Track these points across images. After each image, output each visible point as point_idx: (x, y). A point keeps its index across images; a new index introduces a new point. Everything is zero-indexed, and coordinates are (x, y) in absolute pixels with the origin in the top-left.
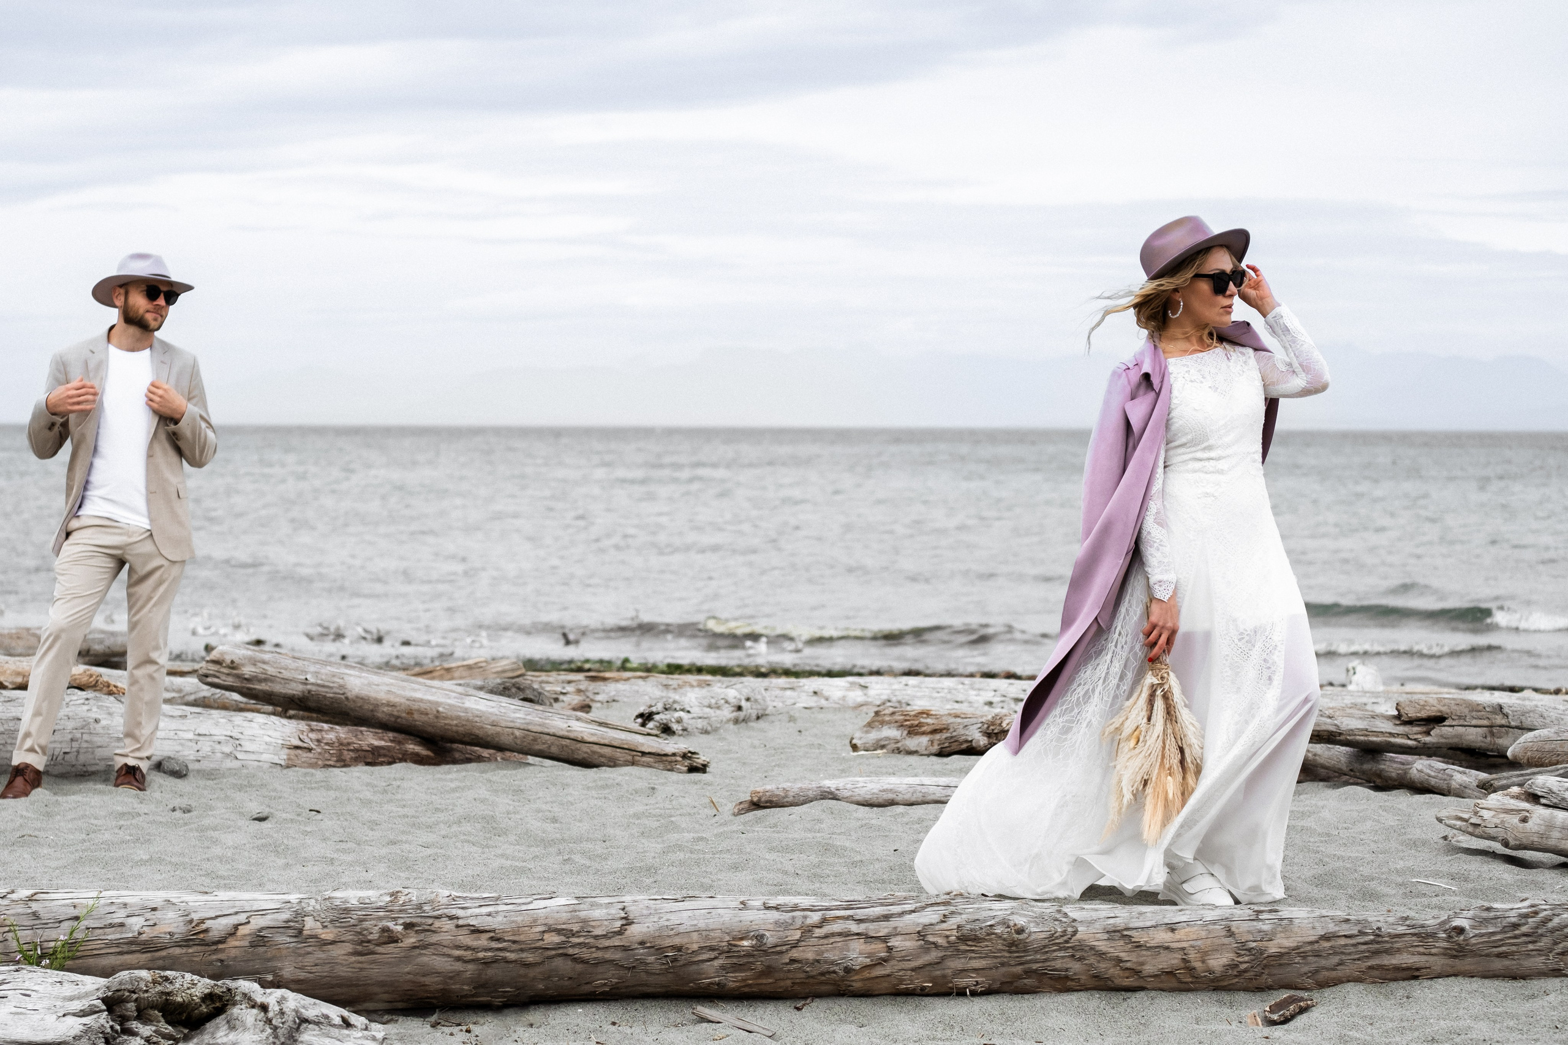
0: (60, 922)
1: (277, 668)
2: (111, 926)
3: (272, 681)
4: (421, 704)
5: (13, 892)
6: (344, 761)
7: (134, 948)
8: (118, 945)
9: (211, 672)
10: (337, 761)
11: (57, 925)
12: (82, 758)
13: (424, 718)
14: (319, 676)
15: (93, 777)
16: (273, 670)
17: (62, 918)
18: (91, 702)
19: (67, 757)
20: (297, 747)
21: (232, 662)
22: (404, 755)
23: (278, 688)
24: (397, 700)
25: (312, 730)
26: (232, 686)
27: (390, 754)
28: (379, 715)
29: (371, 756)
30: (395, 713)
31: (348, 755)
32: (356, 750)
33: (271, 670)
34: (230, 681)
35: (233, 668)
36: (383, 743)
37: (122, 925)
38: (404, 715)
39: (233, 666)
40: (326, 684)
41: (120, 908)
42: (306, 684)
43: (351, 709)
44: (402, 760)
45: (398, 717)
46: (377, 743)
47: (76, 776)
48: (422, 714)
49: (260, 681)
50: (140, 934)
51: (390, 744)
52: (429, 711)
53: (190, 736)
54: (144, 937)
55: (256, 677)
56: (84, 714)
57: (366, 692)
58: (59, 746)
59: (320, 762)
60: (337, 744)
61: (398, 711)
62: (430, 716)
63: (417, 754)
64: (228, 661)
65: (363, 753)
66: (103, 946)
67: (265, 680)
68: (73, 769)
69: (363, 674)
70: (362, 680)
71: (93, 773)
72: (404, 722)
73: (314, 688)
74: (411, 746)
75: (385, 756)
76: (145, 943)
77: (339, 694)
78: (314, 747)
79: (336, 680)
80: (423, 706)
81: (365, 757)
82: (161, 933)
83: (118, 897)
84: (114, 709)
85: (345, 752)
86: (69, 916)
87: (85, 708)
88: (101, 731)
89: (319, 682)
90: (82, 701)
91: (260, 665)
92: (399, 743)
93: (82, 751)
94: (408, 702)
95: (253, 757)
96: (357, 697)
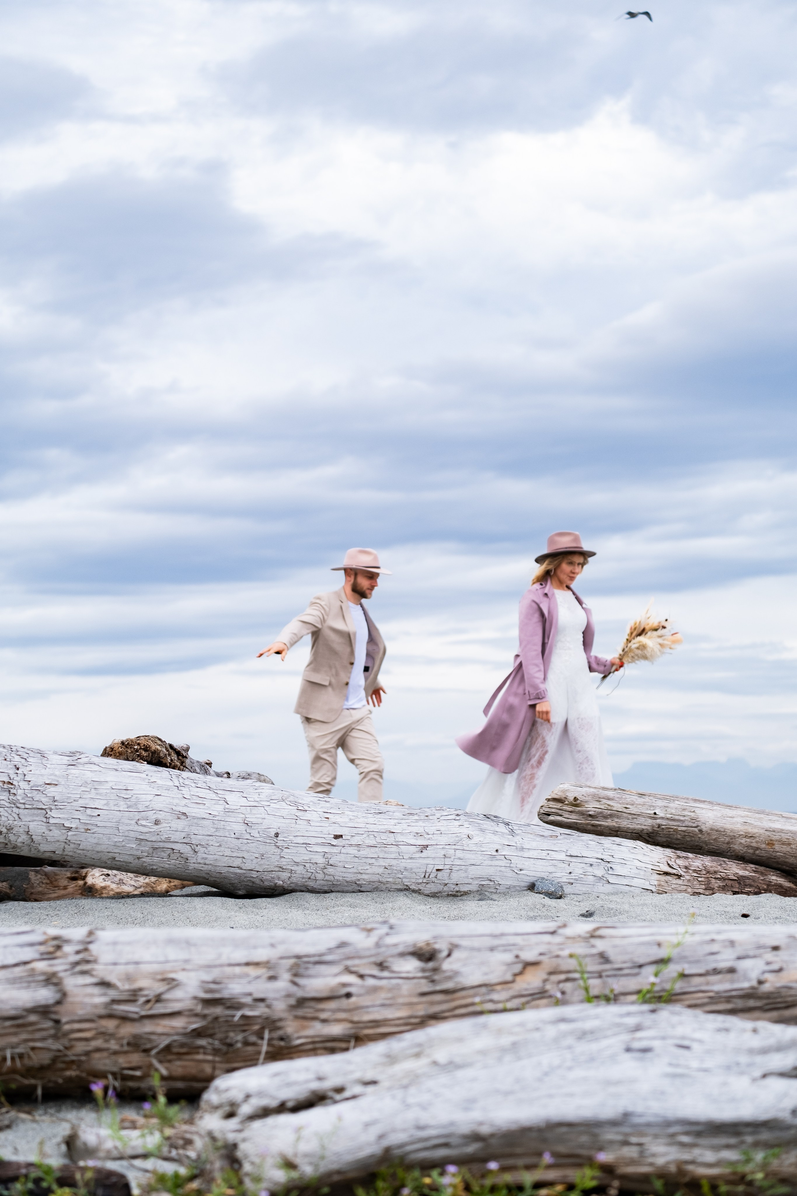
0: (640, 966)
1: (623, 803)
2: (716, 972)
3: (618, 817)
4: (783, 835)
5: (565, 926)
6: (713, 889)
7: (752, 1003)
8: (729, 999)
9: (553, 810)
10: (705, 889)
11: (636, 971)
12: (456, 877)
13: (785, 849)
14: (669, 810)
15: (464, 898)
16: (620, 806)
17: (642, 961)
18: (462, 817)
19: (440, 873)
20: (666, 874)
21: (576, 799)
22: (768, 885)
23: (625, 824)
24: (755, 831)
25: (679, 857)
26: (576, 823)
27: (756, 884)
28: (736, 847)
29: (737, 885)
30: (754, 845)
31: (716, 884)
32: (723, 879)
33: (617, 806)
34: (573, 818)
35: (576, 805)
36: (747, 873)
37: (732, 971)
38: (763, 846)
39: (576, 803)
40: (677, 817)
41: (725, 947)
42: (655, 819)
43: (706, 843)
44: (767, 891)
45: (758, 849)
46: (741, 873)
47: (448, 895)
48: (783, 844)
49: (606, 817)
50: (760, 982)
51: (754, 874)
52: (791, 841)
53: (562, 856)
54: (766, 988)
55: (601, 813)
56: (456, 830)
57: (720, 824)
58: (432, 862)
59: (689, 890)
60: (704, 872)
61: (757, 842)
62: (793, 846)
63: (781, 886)
64: (571, 799)
65: (729, 883)
66: (706, 1000)
67: (611, 816)
68: (446, 889)
69: (715, 808)
70: (715, 813)
71: (466, 893)
72: (763, 854)
73: (664, 822)
74: (774, 878)
75: (751, 886)
76: (768, 996)
77: (692, 827)
78: (683, 874)
79: (686, 813)
80: (784, 837)
81: (732, 886)
82: (791, 981)
83: (719, 933)
84: (485, 826)
85: (713, 881)
86: (653, 958)
87: (457, 823)
88: (474, 848)
89: (669, 816)
90: (453, 817)
91: (604, 801)
92: (762, 874)
93: (454, 868)
94: (768, 833)
95: (625, 881)
96: (712, 829)
